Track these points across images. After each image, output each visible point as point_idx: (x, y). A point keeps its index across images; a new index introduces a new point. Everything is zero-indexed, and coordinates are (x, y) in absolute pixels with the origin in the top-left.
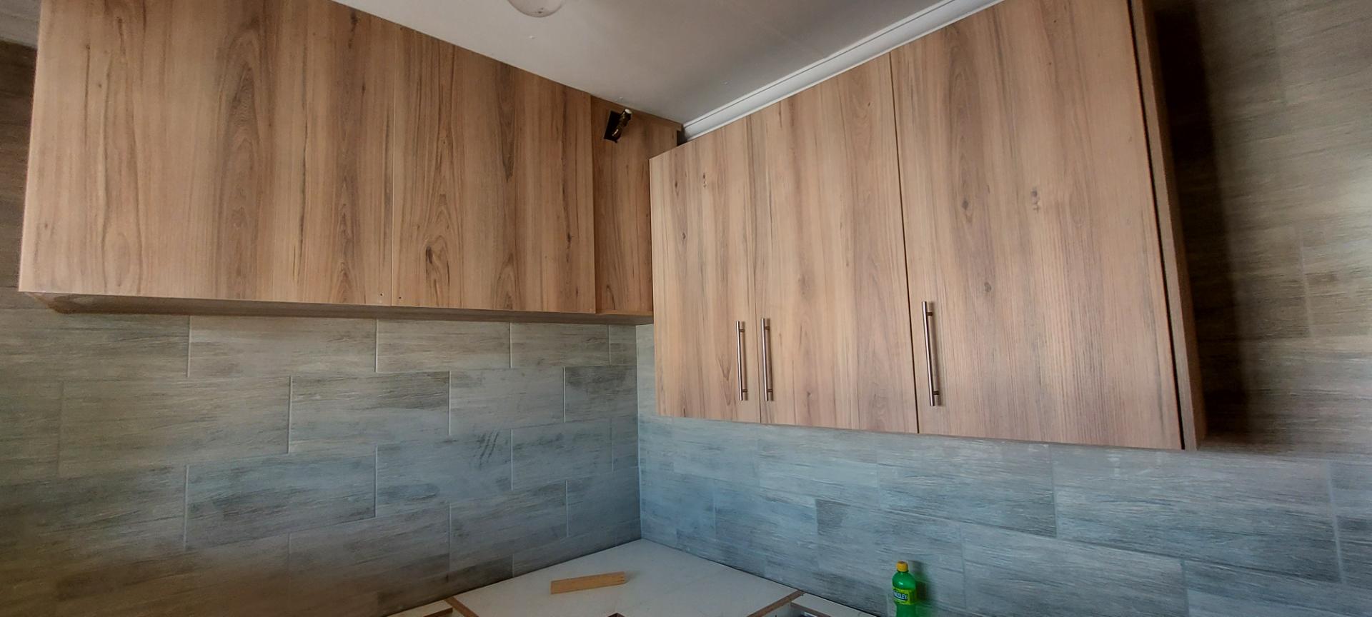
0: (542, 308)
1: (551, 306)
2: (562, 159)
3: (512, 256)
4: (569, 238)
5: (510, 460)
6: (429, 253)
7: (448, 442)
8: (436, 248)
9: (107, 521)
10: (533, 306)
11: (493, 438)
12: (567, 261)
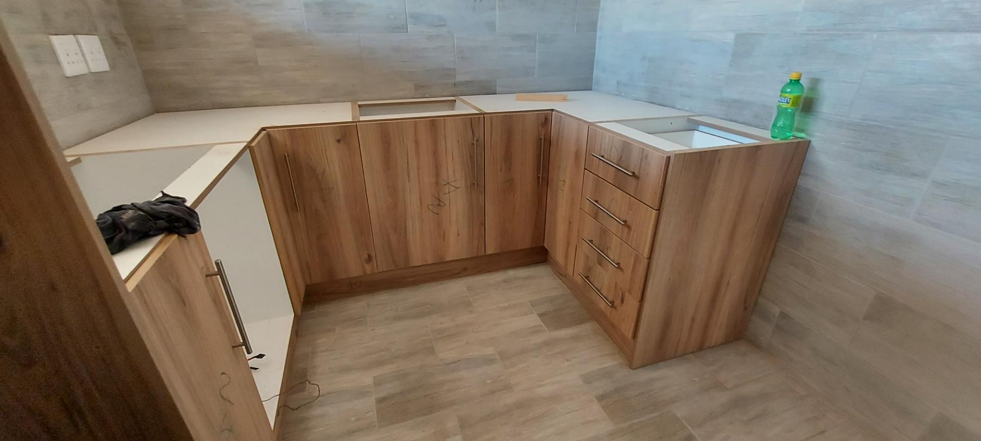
5: (496, 8)
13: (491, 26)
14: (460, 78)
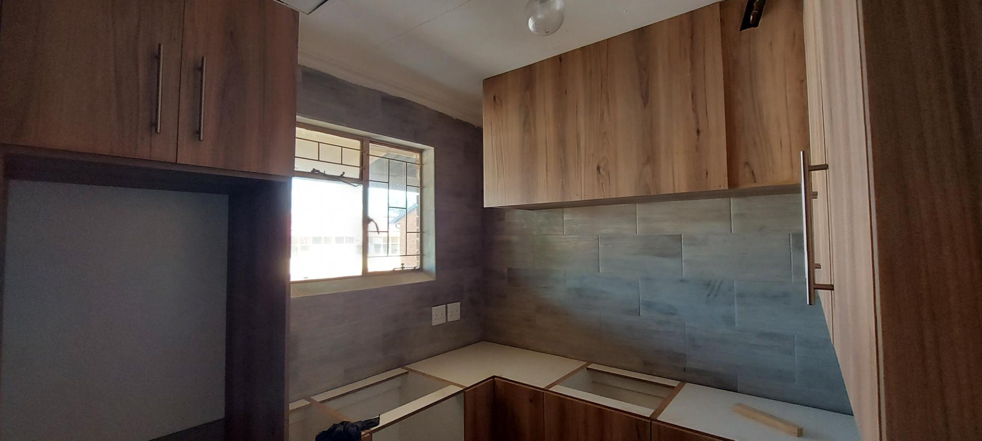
0: (674, 189)
1: (682, 188)
2: (691, 72)
3: (650, 157)
4: (698, 132)
5: (734, 303)
6: (598, 168)
7: (682, 281)
8: (602, 165)
9: (546, 288)
10: (667, 190)
11: (717, 284)
12: (697, 152)
13: (729, 320)
14: (691, 364)
